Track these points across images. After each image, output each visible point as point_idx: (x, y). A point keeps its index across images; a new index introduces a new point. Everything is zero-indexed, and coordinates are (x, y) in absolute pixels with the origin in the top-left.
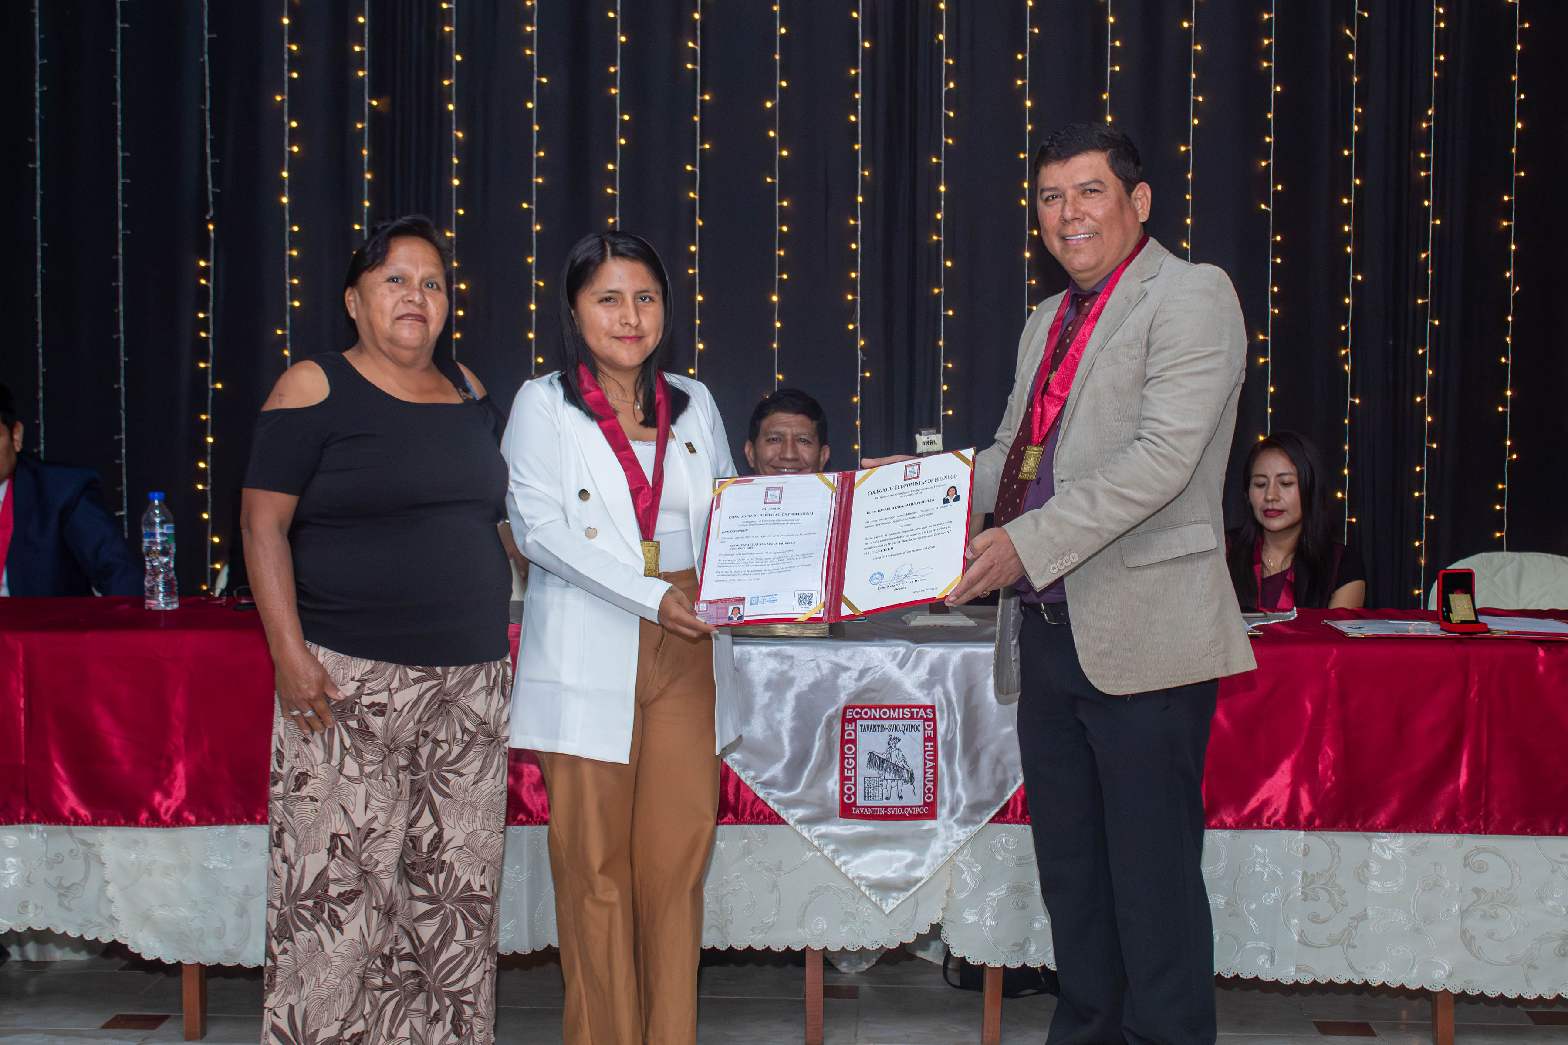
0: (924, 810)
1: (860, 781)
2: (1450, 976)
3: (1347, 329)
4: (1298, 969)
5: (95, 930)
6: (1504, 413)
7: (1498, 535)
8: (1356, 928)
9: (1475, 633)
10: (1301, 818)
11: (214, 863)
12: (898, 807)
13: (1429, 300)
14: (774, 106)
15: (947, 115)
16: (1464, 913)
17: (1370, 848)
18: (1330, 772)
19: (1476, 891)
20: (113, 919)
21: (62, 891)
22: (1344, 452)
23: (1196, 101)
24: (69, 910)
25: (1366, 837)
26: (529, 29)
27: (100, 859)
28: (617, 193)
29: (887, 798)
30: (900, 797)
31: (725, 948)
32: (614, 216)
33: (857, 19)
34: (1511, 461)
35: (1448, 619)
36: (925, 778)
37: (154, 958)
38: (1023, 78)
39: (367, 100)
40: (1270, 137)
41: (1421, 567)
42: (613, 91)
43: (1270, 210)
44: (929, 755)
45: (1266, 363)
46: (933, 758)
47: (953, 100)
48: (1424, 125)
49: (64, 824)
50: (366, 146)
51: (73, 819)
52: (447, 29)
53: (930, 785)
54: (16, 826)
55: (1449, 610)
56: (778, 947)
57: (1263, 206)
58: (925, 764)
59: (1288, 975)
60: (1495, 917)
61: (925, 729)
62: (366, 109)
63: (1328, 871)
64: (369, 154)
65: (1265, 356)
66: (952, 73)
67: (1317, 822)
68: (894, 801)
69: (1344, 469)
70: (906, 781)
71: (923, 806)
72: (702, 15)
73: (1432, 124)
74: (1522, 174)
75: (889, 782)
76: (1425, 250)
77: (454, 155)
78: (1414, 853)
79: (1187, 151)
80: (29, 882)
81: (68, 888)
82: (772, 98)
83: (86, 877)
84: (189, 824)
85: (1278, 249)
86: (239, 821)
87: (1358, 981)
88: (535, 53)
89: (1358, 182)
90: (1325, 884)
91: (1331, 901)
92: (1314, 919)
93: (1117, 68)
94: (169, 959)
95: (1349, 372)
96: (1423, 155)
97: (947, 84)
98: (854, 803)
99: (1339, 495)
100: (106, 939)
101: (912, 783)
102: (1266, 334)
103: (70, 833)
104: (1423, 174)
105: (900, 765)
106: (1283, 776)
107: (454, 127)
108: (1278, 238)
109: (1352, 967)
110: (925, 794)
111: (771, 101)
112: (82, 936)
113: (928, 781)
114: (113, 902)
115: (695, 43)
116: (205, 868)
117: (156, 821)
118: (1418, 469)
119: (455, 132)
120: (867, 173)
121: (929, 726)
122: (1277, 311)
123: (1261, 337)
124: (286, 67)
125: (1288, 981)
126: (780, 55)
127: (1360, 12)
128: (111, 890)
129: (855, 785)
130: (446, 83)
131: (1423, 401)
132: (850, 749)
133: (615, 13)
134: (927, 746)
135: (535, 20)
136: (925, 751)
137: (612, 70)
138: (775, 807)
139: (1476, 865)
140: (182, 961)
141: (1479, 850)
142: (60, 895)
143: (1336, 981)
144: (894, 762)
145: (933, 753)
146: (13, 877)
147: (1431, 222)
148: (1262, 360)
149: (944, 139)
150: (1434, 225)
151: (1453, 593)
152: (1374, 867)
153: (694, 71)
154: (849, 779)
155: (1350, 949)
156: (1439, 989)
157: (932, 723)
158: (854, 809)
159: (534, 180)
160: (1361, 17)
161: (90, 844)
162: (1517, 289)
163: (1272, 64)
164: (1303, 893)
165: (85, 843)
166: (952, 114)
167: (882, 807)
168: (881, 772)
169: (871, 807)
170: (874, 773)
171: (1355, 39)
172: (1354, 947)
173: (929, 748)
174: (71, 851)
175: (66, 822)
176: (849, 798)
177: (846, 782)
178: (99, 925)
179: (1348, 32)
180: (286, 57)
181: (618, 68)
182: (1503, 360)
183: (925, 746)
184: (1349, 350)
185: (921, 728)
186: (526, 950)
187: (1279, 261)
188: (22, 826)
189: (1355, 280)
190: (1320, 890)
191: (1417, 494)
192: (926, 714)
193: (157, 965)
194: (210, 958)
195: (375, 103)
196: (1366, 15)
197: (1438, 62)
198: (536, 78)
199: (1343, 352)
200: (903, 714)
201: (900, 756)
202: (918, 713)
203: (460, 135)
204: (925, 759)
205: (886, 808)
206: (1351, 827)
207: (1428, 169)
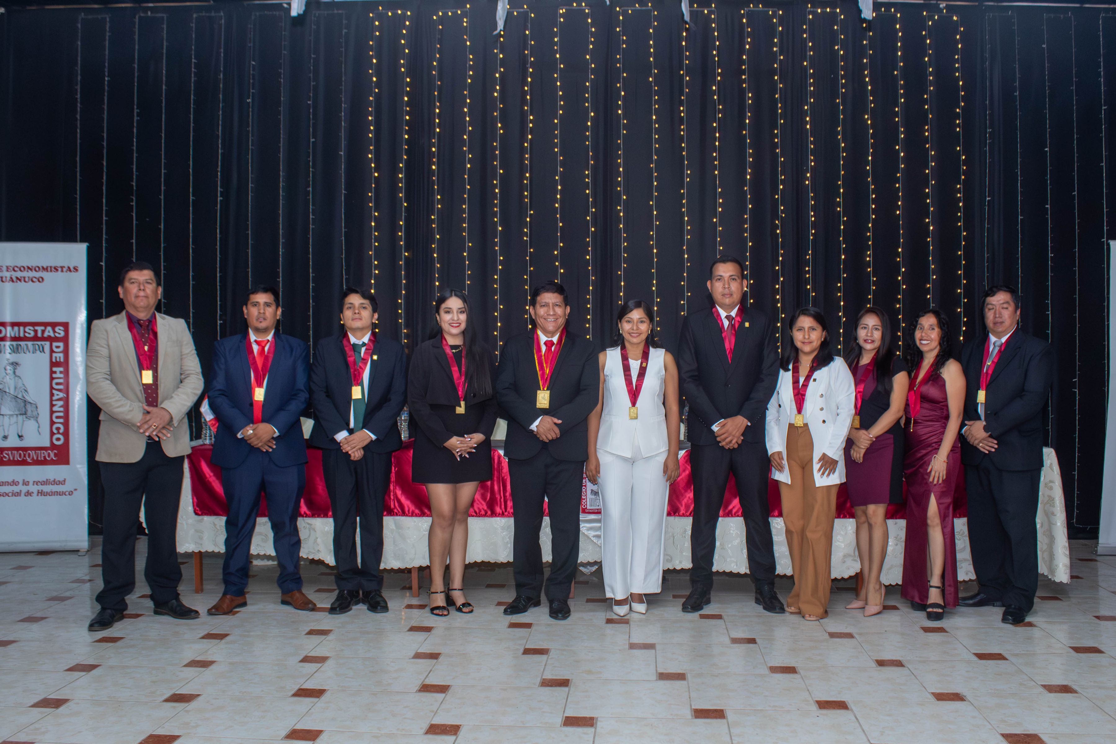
1: (588, 500)
14: (558, 253)
15: (624, 256)
23: (719, 249)
26: (464, 225)
28: (498, 287)
32: (497, 296)
33: (589, 220)
38: (653, 241)
39: (403, 253)
42: (496, 248)
47: (626, 250)
48: (807, 257)
50: (403, 270)
52: (434, 226)
62: (403, 256)
64: (404, 274)
66: (626, 240)
72: (530, 219)
73: (810, 257)
74: (845, 275)
77: (436, 273)
82: (557, 250)
83: (309, 536)
88: (467, 235)
89: (782, 279)
93: (689, 237)
96: (807, 269)
97: (624, 244)
104: (807, 276)
107: (436, 263)
112: (308, 557)
115: (527, 230)
120: (593, 278)
124: (373, 241)
126: (560, 234)
129: (586, 501)
130: (433, 246)
132: (584, 487)
133: (497, 219)
135: (467, 222)
137: (496, 240)
147: (810, 295)
149: (623, 265)
153: (527, 240)
158: (586, 509)
159: (467, 282)
160: (782, 216)
161: (311, 524)
162: (843, 320)
163: (748, 235)
165: (308, 524)
166: (626, 255)
168: (596, 497)
169: (592, 509)
170: (593, 497)
171: (780, 225)
176: (584, 506)
177: (583, 500)
178: (314, 553)
179: (777, 222)
180: (373, 237)
181: (498, 240)
182: (839, 347)
189: (781, 317)
195: (406, 254)
196: (784, 216)
197: (812, 233)
198: (467, 244)
203: (439, 266)
205: (598, 509)
207: (809, 274)
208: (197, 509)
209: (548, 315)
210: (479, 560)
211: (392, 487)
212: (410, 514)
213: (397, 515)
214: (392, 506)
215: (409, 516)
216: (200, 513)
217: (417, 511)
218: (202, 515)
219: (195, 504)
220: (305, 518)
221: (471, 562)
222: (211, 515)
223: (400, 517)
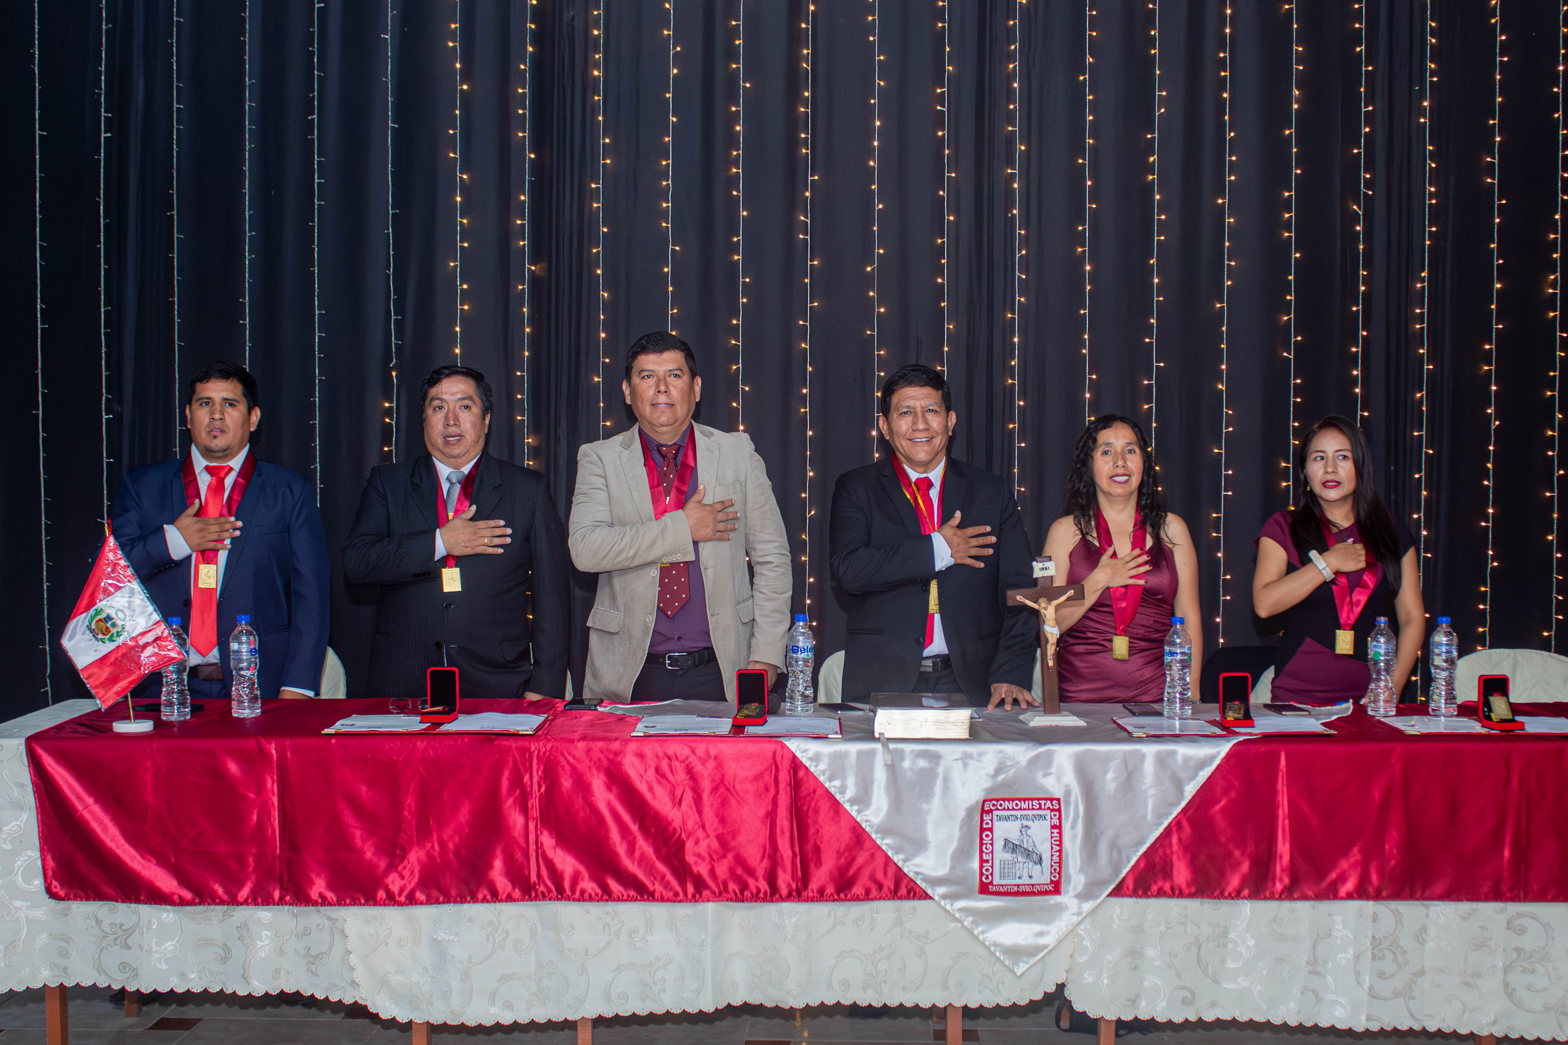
0: (1050, 887)
1: (997, 863)
2: (1495, 1022)
4: (1369, 1019)
5: (339, 992)
6: (1487, 527)
7: (1482, 630)
8: (1415, 982)
9: (1512, 731)
10: (1371, 890)
11: (442, 935)
12: (1028, 885)
13: (1423, 433)
14: (873, 270)
15: (1020, 278)
16: (1506, 969)
17: (1427, 915)
18: (1395, 851)
19: (1517, 950)
20: (354, 983)
21: (311, 959)
23: (1229, 266)
24: (317, 975)
25: (1424, 905)
26: (665, 205)
27: (343, 931)
28: (740, 344)
29: (1019, 878)
30: (1030, 877)
31: (880, 1005)
32: (737, 364)
33: (943, 197)
34: (1494, 568)
35: (1489, 718)
36: (1052, 860)
37: (390, 1018)
38: (1083, 246)
39: (527, 266)
40: (1291, 295)
42: (736, 258)
43: (1291, 357)
44: (1055, 841)
46: (1058, 843)
47: (1025, 264)
48: (1420, 285)
49: (313, 905)
50: (526, 304)
51: (320, 901)
52: (596, 205)
53: (1056, 866)
54: (271, 907)
55: (1490, 710)
56: (925, 1004)
57: (1285, 354)
58: (1052, 848)
59: (1360, 1025)
60: (1533, 972)
61: (1051, 818)
62: (526, 273)
63: (1392, 935)
64: (528, 312)
66: (1024, 242)
67: (1384, 894)
68: (1025, 880)
70: (1035, 863)
71: (1050, 884)
72: (812, 193)
73: (1426, 284)
74: (1500, 327)
75: (1021, 864)
76: (1420, 390)
77: (601, 312)
78: (1464, 918)
79: (1223, 308)
80: (281, 950)
81: (316, 957)
82: (871, 263)
83: (331, 947)
84: (422, 903)
85: (1298, 391)
86: (463, 900)
87: (1417, 1027)
88: (669, 226)
89: (1364, 334)
90: (1390, 946)
91: (1395, 960)
92: (1381, 975)
93: (1162, 238)
94: (402, 1018)
96: (1418, 311)
97: (1020, 251)
98: (991, 883)
100: (348, 1000)
101: (1041, 865)
103: (318, 912)
104: (1418, 326)
105: (1031, 850)
106: (1355, 855)
108: (1298, 381)
109: (1412, 1016)
110: (1051, 873)
111: (871, 266)
112: (327, 997)
113: (1055, 863)
114: (355, 969)
115: (806, 217)
116: (435, 939)
117: (391, 900)
120: (951, 327)
121: (1055, 815)
123: (1284, 465)
124: (458, 238)
125: (1360, 1029)
126: (878, 226)
127: (1365, 191)
128: (354, 959)
129: (992, 867)
131: (1419, 518)
132: (987, 836)
133: (738, 191)
134: (1053, 833)
135: (670, 198)
136: (1052, 837)
137: (735, 239)
138: (923, 885)
139: (1517, 928)
140: (413, 1019)
141: (1519, 915)
142: (309, 963)
143: (1399, 1027)
144: (1025, 847)
145: (1058, 839)
146: (268, 947)
147: (1426, 367)
148: (1285, 484)
149: (1017, 298)
150: (1428, 370)
151: (1492, 695)
152: (1432, 931)
153: (805, 240)
154: (987, 861)
155: (1411, 1001)
156: (1485, 1033)
157: (1057, 813)
158: (990, 887)
160: (1366, 195)
161: (335, 919)
162: (1497, 423)
163: (1293, 234)
164: (1372, 954)
165: (330, 919)
166: (1024, 277)
167: (1015, 885)
168: (1014, 855)
169: (1005, 885)
170: (1008, 856)
171: (1361, 213)
172: (1414, 998)
173: (1056, 834)
174: (318, 925)
175: (315, 903)
176: (987, 878)
177: (984, 864)
178: (343, 989)
179: (1355, 207)
180: (459, 228)
181: (741, 238)
182: (1486, 483)
183: (1052, 833)
185: (1048, 818)
186: (709, 1008)
187: (1298, 400)
188: (276, 907)
189: (1362, 416)
190: (1385, 951)
192: (1052, 805)
193: (392, 1023)
194: (437, 1019)
196: (1370, 193)
198: (671, 247)
200: (1032, 805)
201: (1030, 841)
202: (1045, 804)
204: (1052, 843)
205: (1018, 886)
206: (1411, 896)
208: (55, 883)
209: (914, 431)
210: (737, 1002)
212: (578, 896)
213: (544, 897)
214: (534, 878)
215: (574, 900)
216: (62, 893)
217: (594, 888)
218: (67, 898)
219: (50, 873)
220: (320, 908)
221: (720, 1007)
222: (88, 899)
223: (552, 902)
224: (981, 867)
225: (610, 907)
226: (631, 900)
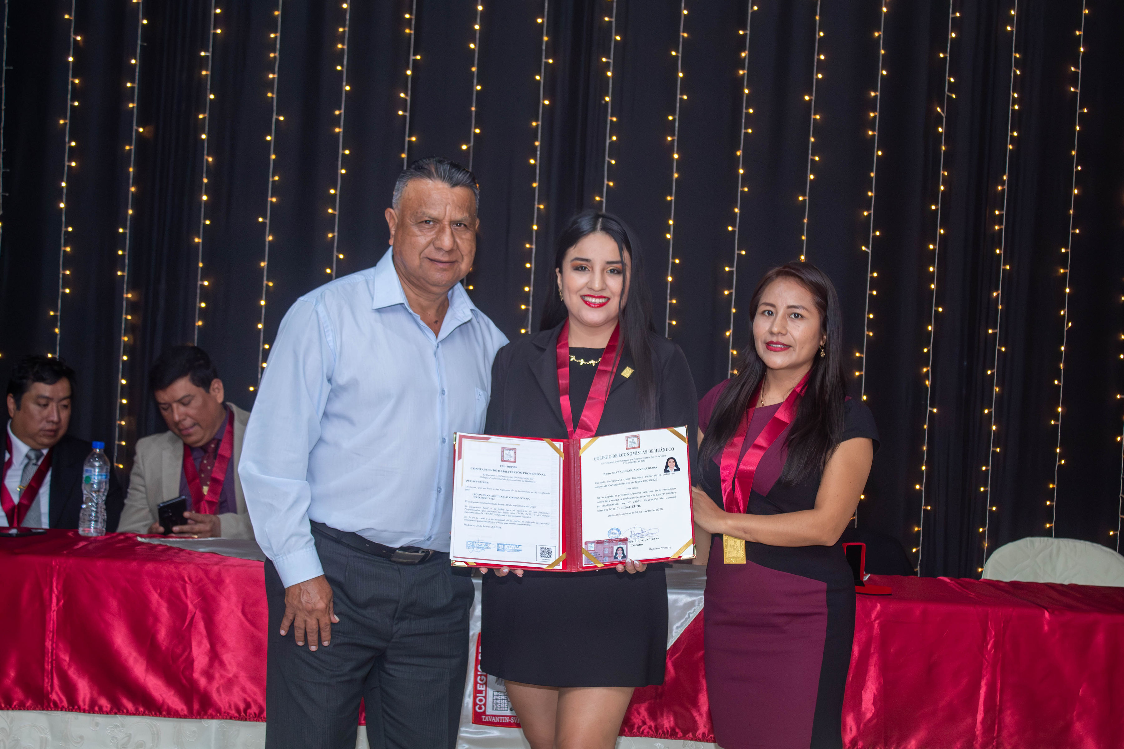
1: (489, 695)
3: (929, 351)
6: (1056, 426)
7: (1048, 526)
13: (998, 331)
14: (468, 148)
15: (609, 163)
18: (871, 705)
22: (923, 452)
23: (813, 161)
26: (271, 76)
28: (337, 213)
32: (333, 232)
33: (539, 81)
34: (1060, 466)
38: (672, 135)
39: (135, 127)
40: (872, 192)
41: (984, 549)
42: (337, 130)
43: (869, 251)
45: (861, 376)
47: (615, 150)
48: (1000, 188)
50: (132, 164)
52: (204, 73)
57: (863, 248)
62: (134, 134)
64: (134, 172)
65: (860, 370)
66: (615, 129)
69: (922, 465)
72: (413, 72)
73: (1006, 187)
74: (1077, 231)
76: (997, 290)
77: (204, 175)
79: (804, 201)
82: (467, 142)
85: (875, 284)
88: (275, 96)
89: (942, 232)
93: (750, 131)
95: (929, 386)
96: (997, 212)
97: (610, 138)
98: (484, 713)
99: (918, 487)
102: (861, 352)
104: (997, 228)
107: (205, 152)
108: (875, 275)
111: (466, 144)
115: (406, 94)
118: (984, 468)
119: (206, 157)
120: (542, 207)
122: (871, 334)
123: (858, 355)
124: (69, 97)
126: (476, 107)
127: (949, 94)
129: (485, 697)
130: (201, 116)
131: (990, 413)
133: (342, 66)
135: (276, 69)
137: (337, 113)
147: (1002, 267)
148: (857, 374)
149: (606, 182)
150: (1004, 270)
153: (404, 117)
154: (481, 692)
158: (483, 717)
159: (269, 199)
160: (950, 98)
162: (1070, 324)
163: (876, 133)
166: (613, 162)
167: (507, 716)
169: (497, 716)
171: (944, 115)
176: (480, 708)
177: (478, 695)
179: (939, 109)
180: (70, 87)
181: (342, 111)
182: (1056, 382)
184: (929, 368)
187: (875, 293)
189: (937, 312)
191: (982, 489)
195: (141, 130)
196: (954, 96)
197: (1012, 137)
198: (275, 117)
199: (925, 370)
203: (210, 159)
205: (510, 717)
207: (1000, 224)
211: (49, 644)
212: (87, 707)
213: (56, 707)
214: (48, 688)
215: (85, 712)
217: (103, 702)
223: (63, 713)
224: (475, 697)
225: (119, 719)
226: (139, 715)
